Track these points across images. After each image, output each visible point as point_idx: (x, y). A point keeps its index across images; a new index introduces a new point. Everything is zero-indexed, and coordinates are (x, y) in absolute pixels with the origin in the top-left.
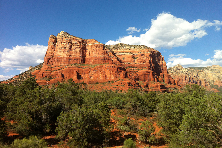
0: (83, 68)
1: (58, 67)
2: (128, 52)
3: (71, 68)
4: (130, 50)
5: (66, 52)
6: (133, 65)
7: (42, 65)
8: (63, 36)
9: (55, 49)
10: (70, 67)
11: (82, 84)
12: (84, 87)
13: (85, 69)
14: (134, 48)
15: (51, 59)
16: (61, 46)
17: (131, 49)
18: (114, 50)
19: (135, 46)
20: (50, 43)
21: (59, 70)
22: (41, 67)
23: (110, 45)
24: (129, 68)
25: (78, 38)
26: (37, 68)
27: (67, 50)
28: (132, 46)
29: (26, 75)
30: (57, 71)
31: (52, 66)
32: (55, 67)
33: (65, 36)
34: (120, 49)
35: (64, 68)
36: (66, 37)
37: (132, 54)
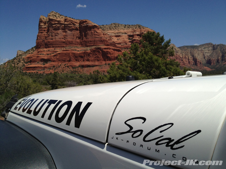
0: (78, 51)
1: (52, 50)
2: (123, 32)
4: (124, 31)
5: (59, 34)
6: (129, 46)
7: (34, 49)
8: (54, 16)
9: (47, 31)
10: (65, 51)
11: (78, 67)
12: (80, 71)
13: (81, 52)
14: (129, 27)
17: (126, 29)
18: (108, 30)
19: (129, 26)
21: (53, 53)
22: (33, 51)
23: (103, 25)
24: (125, 49)
25: (70, 19)
26: (30, 52)
27: (60, 32)
28: (127, 26)
29: (19, 60)
30: (51, 55)
32: (49, 50)
33: (56, 16)
34: (114, 29)
35: (58, 52)
36: (57, 18)
37: (126, 35)
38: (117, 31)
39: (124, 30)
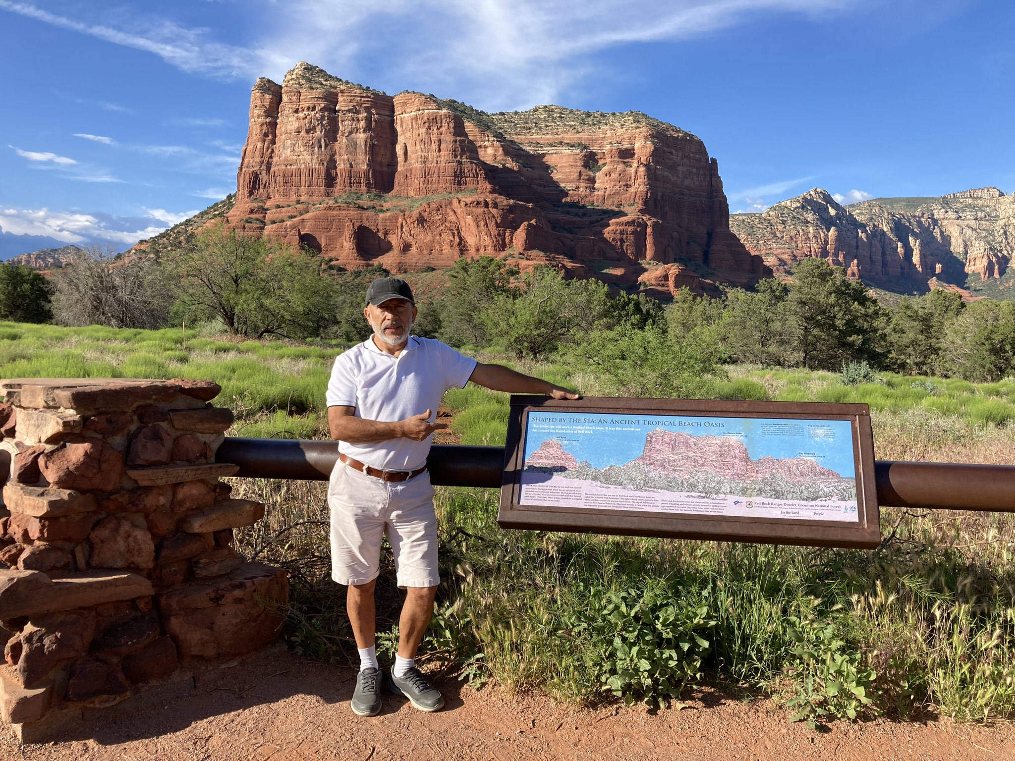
0: (381, 211)
1: (289, 206)
3: (335, 212)
5: (316, 149)
6: (586, 196)
7: (232, 200)
8: (303, 81)
9: (275, 136)
10: (330, 208)
13: (388, 214)
15: (264, 177)
16: (296, 125)
20: (256, 112)
21: (291, 217)
22: (228, 209)
26: (217, 213)
27: (320, 141)
30: (285, 223)
31: (269, 204)
32: (278, 207)
33: (309, 80)
34: (540, 128)
35: (308, 212)
36: (313, 88)
37: (584, 151)
38: (548, 136)
39: (578, 132)
